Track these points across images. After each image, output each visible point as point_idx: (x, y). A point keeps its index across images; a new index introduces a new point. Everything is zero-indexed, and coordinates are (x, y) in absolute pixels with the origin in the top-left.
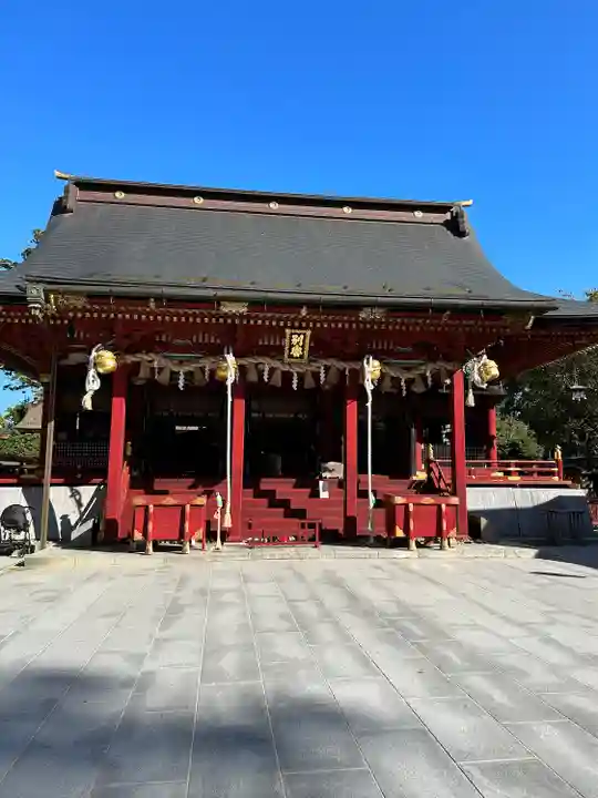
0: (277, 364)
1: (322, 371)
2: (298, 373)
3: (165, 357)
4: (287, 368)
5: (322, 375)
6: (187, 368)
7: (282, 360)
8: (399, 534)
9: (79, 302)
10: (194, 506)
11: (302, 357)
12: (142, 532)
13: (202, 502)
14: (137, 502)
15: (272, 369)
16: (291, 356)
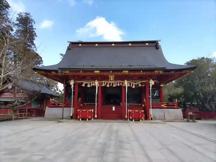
1: (116, 83)
4: (110, 83)
7: (109, 81)
8: (131, 118)
9: (68, 72)
10: (89, 111)
11: (113, 80)
12: (79, 116)
13: (90, 110)
14: (78, 110)
15: (107, 83)
16: (111, 80)
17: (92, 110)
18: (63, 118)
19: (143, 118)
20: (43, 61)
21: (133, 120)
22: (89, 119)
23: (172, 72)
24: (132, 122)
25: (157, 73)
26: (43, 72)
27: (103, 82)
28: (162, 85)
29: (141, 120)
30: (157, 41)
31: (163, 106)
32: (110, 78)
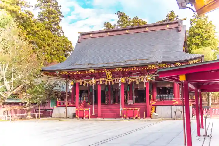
1: (115, 80)
2: (110, 81)
3: (84, 80)
6: (89, 82)
7: (107, 79)
8: (125, 116)
11: (111, 78)
12: (77, 115)
13: (87, 109)
14: (76, 109)
15: (105, 81)
16: (109, 78)
17: (89, 109)
18: (67, 118)
19: (136, 116)
21: (127, 118)
22: (86, 118)
24: (126, 120)
27: (100, 79)
29: (134, 118)
32: (108, 76)
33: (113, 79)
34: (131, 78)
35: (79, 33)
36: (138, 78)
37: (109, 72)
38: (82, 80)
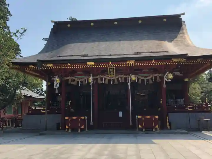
0: (106, 77)
1: (120, 79)
2: (113, 80)
3: (75, 77)
4: (110, 78)
5: (120, 80)
6: (81, 80)
7: (108, 76)
8: (140, 127)
9: (51, 65)
10: (81, 119)
12: (68, 126)
13: (83, 118)
14: (67, 118)
15: (105, 79)
16: (110, 75)
17: (85, 117)
18: (46, 129)
19: (157, 127)
20: (20, 50)
21: (144, 130)
22: (82, 130)
23: (199, 60)
24: (142, 132)
25: (175, 62)
26: (17, 66)
27: (98, 77)
28: (186, 80)
29: (154, 130)
30: (179, 16)
31: (187, 109)
32: (110, 72)
33: (116, 76)
34: (142, 77)
35: (52, 22)
36: (151, 77)
37: (111, 67)
38: (72, 77)
